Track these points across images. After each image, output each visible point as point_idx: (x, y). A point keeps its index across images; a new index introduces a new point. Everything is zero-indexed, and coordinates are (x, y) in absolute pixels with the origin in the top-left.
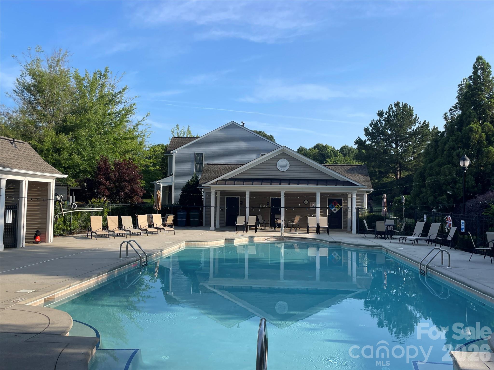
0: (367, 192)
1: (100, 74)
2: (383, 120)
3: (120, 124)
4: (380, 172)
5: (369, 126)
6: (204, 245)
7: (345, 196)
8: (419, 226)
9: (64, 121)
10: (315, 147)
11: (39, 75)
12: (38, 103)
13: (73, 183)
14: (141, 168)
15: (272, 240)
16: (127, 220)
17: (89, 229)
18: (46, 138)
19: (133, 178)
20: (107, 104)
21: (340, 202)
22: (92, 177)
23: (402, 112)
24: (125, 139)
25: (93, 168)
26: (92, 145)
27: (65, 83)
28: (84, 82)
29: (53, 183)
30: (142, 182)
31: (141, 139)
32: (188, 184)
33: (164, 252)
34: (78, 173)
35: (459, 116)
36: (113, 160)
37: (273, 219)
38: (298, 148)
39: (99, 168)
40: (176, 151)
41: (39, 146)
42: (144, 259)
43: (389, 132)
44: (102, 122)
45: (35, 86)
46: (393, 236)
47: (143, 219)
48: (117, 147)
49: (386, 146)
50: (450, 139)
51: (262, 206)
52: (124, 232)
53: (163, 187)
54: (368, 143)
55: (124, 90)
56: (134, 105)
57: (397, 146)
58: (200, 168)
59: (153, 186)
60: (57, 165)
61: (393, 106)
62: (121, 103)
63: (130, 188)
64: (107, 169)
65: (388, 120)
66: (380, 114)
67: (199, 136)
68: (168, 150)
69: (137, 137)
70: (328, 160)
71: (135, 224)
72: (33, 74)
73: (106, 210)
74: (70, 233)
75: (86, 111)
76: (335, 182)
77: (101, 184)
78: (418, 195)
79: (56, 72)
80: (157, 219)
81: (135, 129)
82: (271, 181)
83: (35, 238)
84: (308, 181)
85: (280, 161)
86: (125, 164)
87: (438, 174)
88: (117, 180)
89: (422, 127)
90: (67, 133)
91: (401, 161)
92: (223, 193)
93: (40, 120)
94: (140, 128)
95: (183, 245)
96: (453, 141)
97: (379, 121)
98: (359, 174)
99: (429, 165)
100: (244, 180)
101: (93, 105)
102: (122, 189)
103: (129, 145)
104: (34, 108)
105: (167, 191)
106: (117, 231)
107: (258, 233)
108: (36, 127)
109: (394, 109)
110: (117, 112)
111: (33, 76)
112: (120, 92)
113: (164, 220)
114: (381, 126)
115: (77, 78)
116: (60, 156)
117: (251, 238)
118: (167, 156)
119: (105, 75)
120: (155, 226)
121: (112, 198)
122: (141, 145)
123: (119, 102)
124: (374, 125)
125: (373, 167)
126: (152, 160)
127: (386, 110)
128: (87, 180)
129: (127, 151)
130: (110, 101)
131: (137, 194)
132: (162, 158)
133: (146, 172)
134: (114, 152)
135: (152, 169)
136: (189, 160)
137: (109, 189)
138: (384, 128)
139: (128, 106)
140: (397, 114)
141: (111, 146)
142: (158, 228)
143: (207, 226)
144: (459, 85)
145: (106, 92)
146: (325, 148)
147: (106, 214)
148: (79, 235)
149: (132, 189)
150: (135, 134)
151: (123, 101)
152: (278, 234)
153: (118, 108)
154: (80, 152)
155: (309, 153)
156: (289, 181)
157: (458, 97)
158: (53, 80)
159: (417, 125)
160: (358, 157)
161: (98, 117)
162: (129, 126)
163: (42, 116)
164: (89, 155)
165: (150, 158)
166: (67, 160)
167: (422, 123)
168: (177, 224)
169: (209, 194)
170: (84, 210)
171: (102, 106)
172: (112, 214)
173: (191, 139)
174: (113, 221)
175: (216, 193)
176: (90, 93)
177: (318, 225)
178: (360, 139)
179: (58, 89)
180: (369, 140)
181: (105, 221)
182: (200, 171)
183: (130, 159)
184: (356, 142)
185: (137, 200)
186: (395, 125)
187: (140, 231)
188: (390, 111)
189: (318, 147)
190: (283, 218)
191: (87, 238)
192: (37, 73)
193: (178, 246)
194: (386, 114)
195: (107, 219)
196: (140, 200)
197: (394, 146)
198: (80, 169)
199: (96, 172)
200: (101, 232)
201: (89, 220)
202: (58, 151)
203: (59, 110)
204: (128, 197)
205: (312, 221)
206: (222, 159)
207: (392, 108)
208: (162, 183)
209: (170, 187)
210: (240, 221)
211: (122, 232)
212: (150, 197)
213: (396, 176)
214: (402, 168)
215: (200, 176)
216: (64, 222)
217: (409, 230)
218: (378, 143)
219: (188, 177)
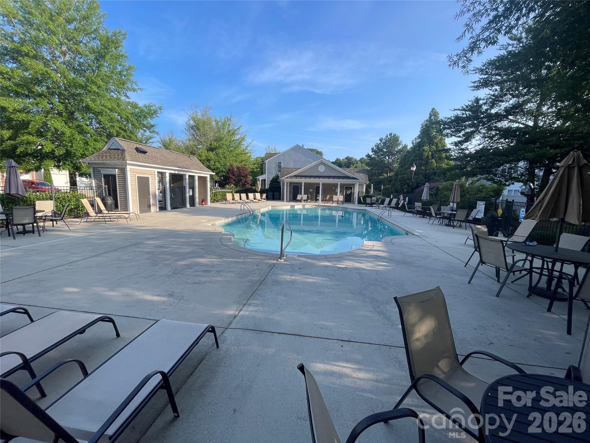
0: (366, 183)
1: (228, 119)
2: (383, 143)
3: (238, 146)
4: (378, 173)
5: (374, 146)
6: (280, 208)
7: (354, 185)
8: (387, 200)
9: (211, 145)
10: (345, 158)
11: (197, 120)
12: (198, 135)
13: (216, 178)
14: (250, 170)
15: (314, 206)
16: (244, 196)
17: (226, 200)
18: (202, 154)
19: (246, 175)
20: (231, 135)
21: (351, 188)
22: (226, 174)
23: (393, 139)
24: (242, 154)
25: (226, 170)
26: (225, 157)
27: (210, 124)
28: (219, 123)
29: (208, 176)
30: (251, 177)
31: (249, 154)
32: (273, 178)
33: (261, 210)
34: (219, 172)
35: (419, 141)
36: (236, 165)
37: (316, 196)
38: (336, 159)
39: (229, 169)
40: (267, 161)
41: (199, 158)
42: (252, 212)
43: (385, 150)
44: (229, 145)
45: (195, 126)
46: (374, 205)
47: (251, 195)
48: (237, 158)
49: (382, 158)
50: (413, 155)
51: (311, 190)
52: (243, 201)
53: (261, 180)
54: (373, 156)
55: (240, 127)
56: (246, 135)
57: (389, 158)
58: (280, 170)
59: (256, 179)
60: (209, 167)
61: (388, 135)
62: (239, 135)
63: (244, 180)
64: (233, 170)
65: (385, 143)
66: (381, 140)
67: (281, 152)
68: (263, 160)
69: (247, 153)
70: (352, 166)
71: (248, 198)
72: (194, 121)
73: (233, 191)
74: (217, 201)
75: (221, 139)
76: (348, 178)
77: (231, 178)
78: (394, 185)
79: (205, 118)
80: (258, 195)
81: (246, 149)
82: (315, 177)
83: (202, 202)
84: (334, 177)
85: (320, 167)
86: (242, 168)
87: (404, 174)
88: (238, 176)
89: (403, 147)
90: (212, 151)
91: (390, 166)
92: (291, 183)
93: (199, 144)
94: (249, 148)
95: (270, 208)
96: (414, 156)
97: (380, 144)
98: (362, 173)
99: (400, 169)
100: (301, 177)
101: (225, 136)
102: (241, 180)
103: (244, 158)
104: (195, 138)
105: (264, 182)
106: (239, 201)
107: (308, 203)
108: (197, 148)
109: (389, 137)
110: (237, 140)
111: (194, 120)
112: (238, 128)
113: (261, 196)
114: (381, 146)
115: (216, 121)
116: (209, 163)
117: (304, 205)
118: (263, 163)
119: (230, 119)
120: (257, 199)
121: (236, 185)
122: (249, 157)
123: (238, 134)
124: (377, 146)
125: (375, 170)
126: (255, 166)
127: (384, 137)
128: (223, 176)
129: (242, 161)
130: (233, 133)
131: (248, 183)
132: (261, 165)
133: (252, 172)
134: (236, 161)
135: (256, 170)
136: (274, 166)
137: (234, 181)
138: (383, 148)
139: (242, 136)
140: (390, 140)
141: (235, 158)
142: (259, 200)
143: (283, 200)
144: (421, 124)
145: (230, 128)
146: (351, 159)
147: (233, 193)
148: (222, 202)
149: (246, 180)
150: (247, 151)
151: (240, 134)
152: (317, 204)
153: (237, 137)
154: (219, 161)
155: (342, 161)
156: (324, 177)
157: (420, 131)
158: (204, 123)
159: (401, 146)
160: (368, 164)
161: (227, 143)
162: (243, 147)
163: (200, 143)
164: (224, 163)
165: (254, 164)
166: (213, 165)
167: (403, 145)
168: (268, 198)
169: (283, 183)
170: (223, 190)
171: (229, 136)
172: (236, 192)
173: (275, 154)
174: (237, 196)
175: (287, 183)
176: (223, 129)
177: (338, 199)
178: (369, 154)
179: (207, 127)
180: (374, 154)
181: (233, 196)
182: (280, 171)
183: (244, 165)
184: (366, 156)
185: (248, 186)
186: (389, 146)
187: (250, 201)
188: (386, 138)
189: (347, 158)
190: (320, 196)
191: (225, 204)
192: (196, 119)
193: (267, 208)
194: (384, 140)
195: (234, 195)
196: (250, 187)
197: (387, 158)
198: (220, 170)
199: (227, 172)
200: (232, 201)
201: (226, 195)
202: (208, 160)
203: (208, 139)
204: (244, 185)
205: (335, 198)
206: (292, 165)
207: (388, 136)
208: (261, 178)
209: (265, 180)
210: (299, 197)
211: (241, 201)
212: (254, 186)
213: (387, 175)
214: (391, 170)
215: (279, 174)
216: (214, 196)
217: (383, 202)
218: (378, 156)
219: (273, 175)
